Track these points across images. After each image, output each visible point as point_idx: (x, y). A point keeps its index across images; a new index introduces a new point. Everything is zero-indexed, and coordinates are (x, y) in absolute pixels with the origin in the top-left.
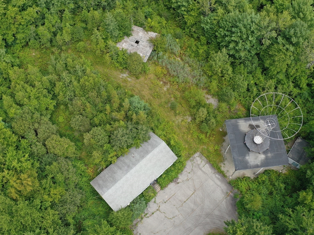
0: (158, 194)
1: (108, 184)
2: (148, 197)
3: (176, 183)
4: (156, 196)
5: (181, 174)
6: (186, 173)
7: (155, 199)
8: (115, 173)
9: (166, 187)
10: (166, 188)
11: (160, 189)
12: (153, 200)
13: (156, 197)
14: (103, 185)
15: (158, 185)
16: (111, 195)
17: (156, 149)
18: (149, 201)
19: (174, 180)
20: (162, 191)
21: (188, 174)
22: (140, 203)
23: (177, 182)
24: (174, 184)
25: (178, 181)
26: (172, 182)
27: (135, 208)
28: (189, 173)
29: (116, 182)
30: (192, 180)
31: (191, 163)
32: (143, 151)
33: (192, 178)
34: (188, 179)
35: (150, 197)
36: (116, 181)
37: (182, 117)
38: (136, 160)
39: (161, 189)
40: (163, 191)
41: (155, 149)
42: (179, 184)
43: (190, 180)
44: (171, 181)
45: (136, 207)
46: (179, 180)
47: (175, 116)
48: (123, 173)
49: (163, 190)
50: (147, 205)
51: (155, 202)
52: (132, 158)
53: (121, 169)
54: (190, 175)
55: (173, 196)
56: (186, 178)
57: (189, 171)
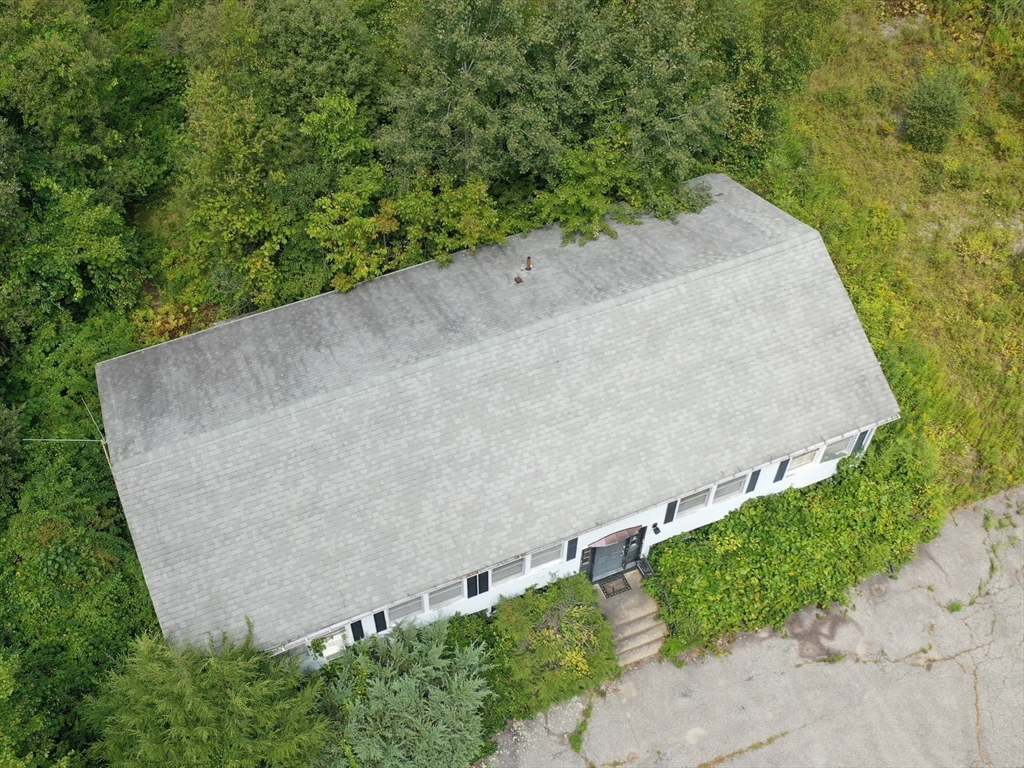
0: (627, 687)
1: (217, 401)
2: (528, 661)
3: (810, 648)
4: (603, 694)
5: (877, 596)
6: (921, 597)
7: (587, 713)
8: (317, 346)
9: (715, 652)
10: (713, 664)
11: (655, 649)
12: (567, 714)
13: (597, 701)
14: (177, 396)
15: (652, 607)
16: (200, 484)
17: (731, 263)
18: (526, 713)
19: (796, 621)
20: (668, 670)
21: (944, 619)
22: (436, 681)
23: (825, 642)
24: (793, 655)
25: (831, 637)
26: (774, 631)
27: (375, 706)
28: (953, 608)
29: (287, 397)
30: (969, 679)
31: (981, 535)
32: (612, 262)
33: (966, 659)
34: (932, 654)
35: (547, 674)
36: (298, 393)
37: (973, 209)
38: (533, 303)
39: (664, 654)
40: (680, 674)
41: (721, 266)
42: (838, 667)
43: (944, 671)
44: (775, 618)
45: (390, 699)
46: (844, 639)
47: (928, 188)
48: (384, 357)
49: (678, 663)
50: (499, 736)
51: (576, 740)
52: (505, 285)
53: (379, 329)
54: (952, 632)
55: (754, 747)
56: (912, 643)
57: (949, 595)
